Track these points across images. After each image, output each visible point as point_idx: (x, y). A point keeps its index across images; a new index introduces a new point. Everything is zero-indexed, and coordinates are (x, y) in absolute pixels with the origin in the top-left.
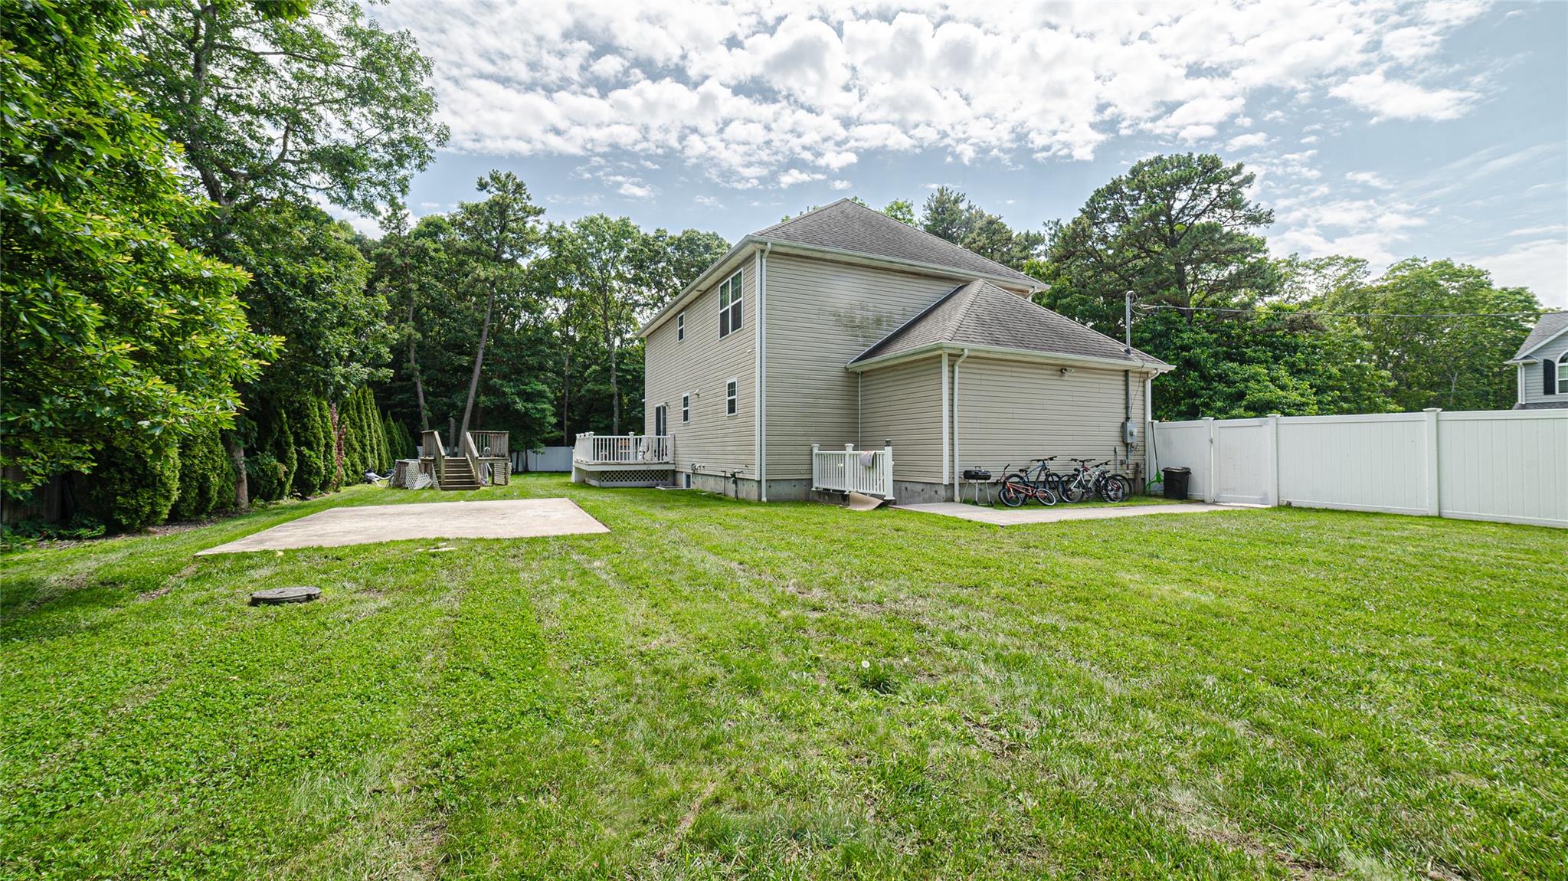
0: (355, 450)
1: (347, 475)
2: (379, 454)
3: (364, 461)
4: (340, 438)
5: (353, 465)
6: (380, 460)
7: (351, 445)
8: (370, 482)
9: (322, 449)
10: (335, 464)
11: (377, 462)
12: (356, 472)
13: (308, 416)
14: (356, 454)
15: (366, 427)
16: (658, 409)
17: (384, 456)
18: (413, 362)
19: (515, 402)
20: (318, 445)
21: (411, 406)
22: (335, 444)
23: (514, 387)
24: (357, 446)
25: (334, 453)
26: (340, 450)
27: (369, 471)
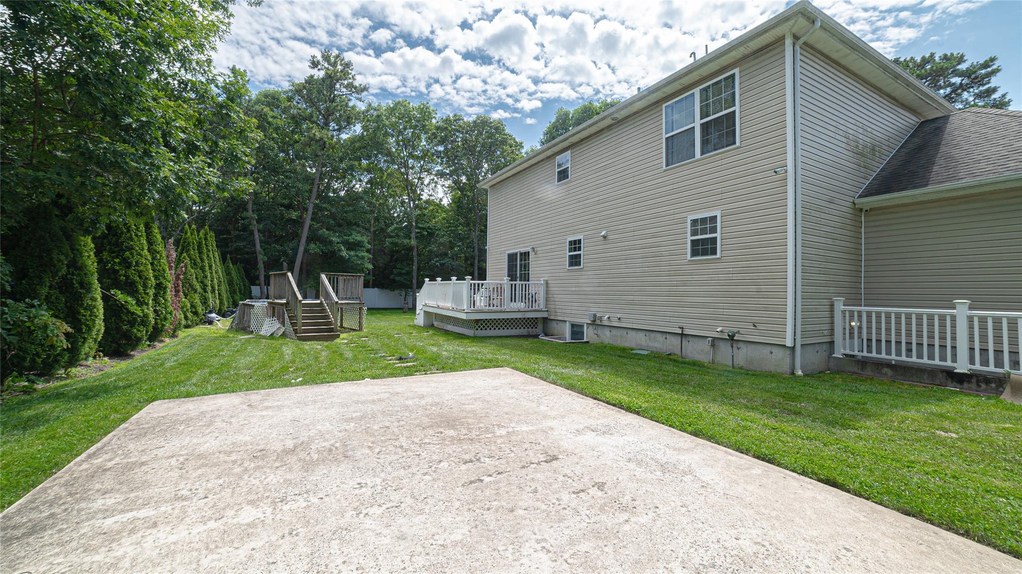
0: (195, 291)
1: (186, 318)
2: (219, 294)
3: (205, 302)
4: (178, 278)
5: (193, 306)
6: (221, 300)
7: (191, 286)
8: (211, 322)
9: (151, 292)
10: (170, 309)
11: (218, 301)
12: (196, 313)
13: (131, 249)
14: (197, 296)
15: (207, 268)
16: (512, 258)
17: (225, 296)
18: (251, 212)
19: (340, 250)
20: (145, 286)
21: (247, 253)
22: (170, 285)
23: (339, 237)
24: (198, 287)
25: (169, 295)
26: (177, 291)
27: (211, 312)
